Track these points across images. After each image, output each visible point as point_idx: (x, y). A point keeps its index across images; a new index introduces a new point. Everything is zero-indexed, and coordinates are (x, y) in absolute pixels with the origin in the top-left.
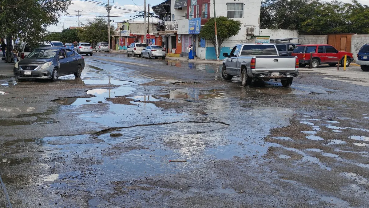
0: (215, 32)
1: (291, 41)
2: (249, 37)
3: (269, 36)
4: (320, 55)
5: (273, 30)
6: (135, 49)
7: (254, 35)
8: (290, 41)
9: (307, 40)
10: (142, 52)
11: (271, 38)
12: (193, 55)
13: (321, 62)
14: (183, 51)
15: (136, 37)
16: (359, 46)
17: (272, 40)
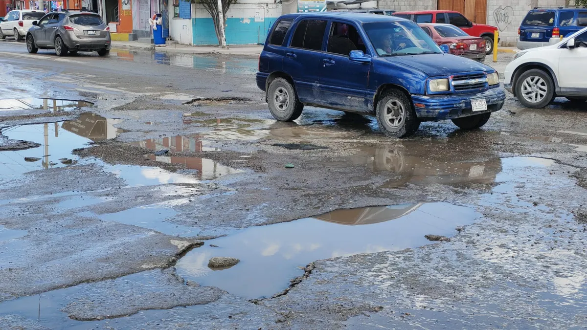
6: (21, 24)
8: (362, 4)
12: (162, 35)
14: (136, 26)
16: (503, 12)
17: (330, 4)
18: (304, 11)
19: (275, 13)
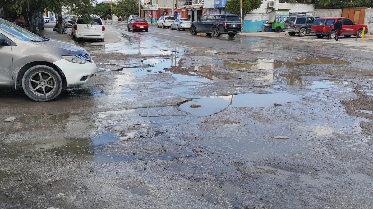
0: (240, 6)
1: (307, 14)
2: (270, 11)
3: (289, 10)
5: (292, 5)
6: (165, 22)
7: (274, 9)
9: (322, 14)
10: (171, 25)
11: (290, 11)
15: (164, 11)
17: (291, 14)
18: (278, 17)
19: (266, 17)
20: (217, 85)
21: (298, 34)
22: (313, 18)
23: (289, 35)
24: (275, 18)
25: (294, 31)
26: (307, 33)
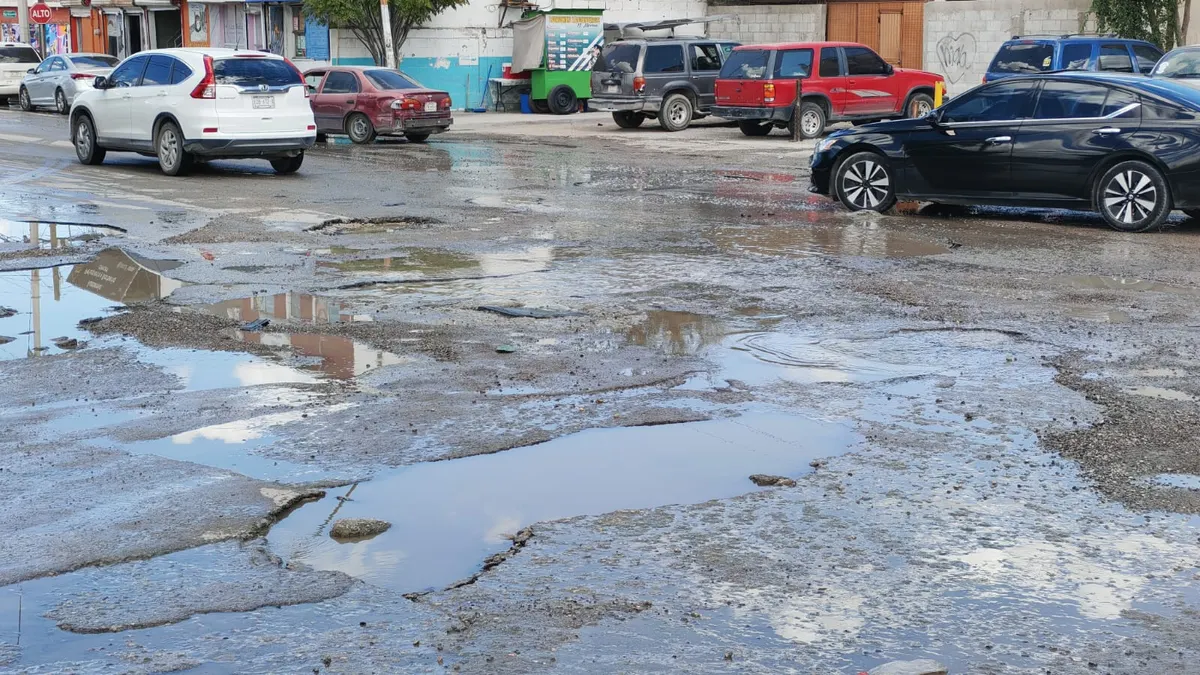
2: (513, 16)
3: (599, 11)
4: (828, 87)
7: (530, 6)
8: (676, 28)
9: (744, 27)
11: (608, 18)
13: (833, 114)
16: (955, 45)
17: (610, 28)
18: (558, 44)
19: (499, 47)
20: (413, 396)
21: (656, 122)
22: (713, 46)
23: (614, 124)
24: (541, 45)
25: (637, 106)
26: (696, 116)
